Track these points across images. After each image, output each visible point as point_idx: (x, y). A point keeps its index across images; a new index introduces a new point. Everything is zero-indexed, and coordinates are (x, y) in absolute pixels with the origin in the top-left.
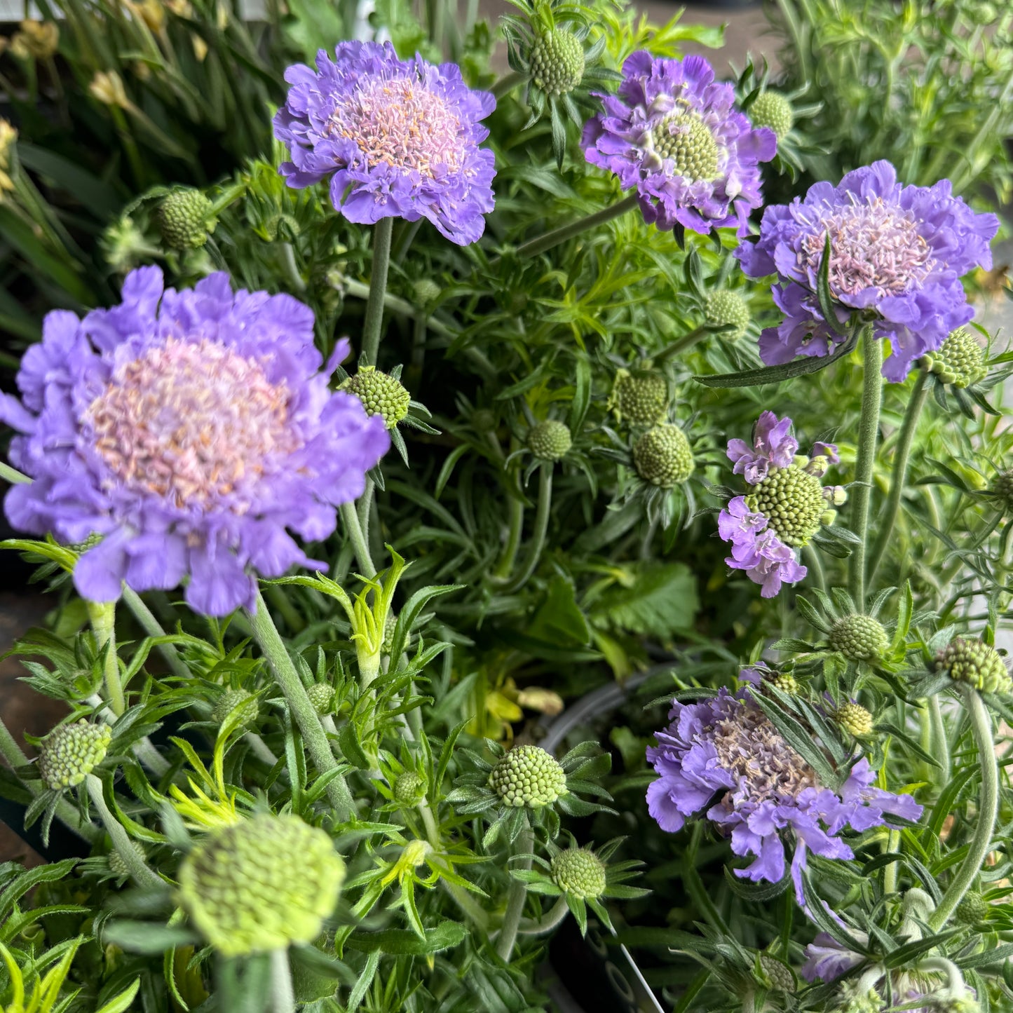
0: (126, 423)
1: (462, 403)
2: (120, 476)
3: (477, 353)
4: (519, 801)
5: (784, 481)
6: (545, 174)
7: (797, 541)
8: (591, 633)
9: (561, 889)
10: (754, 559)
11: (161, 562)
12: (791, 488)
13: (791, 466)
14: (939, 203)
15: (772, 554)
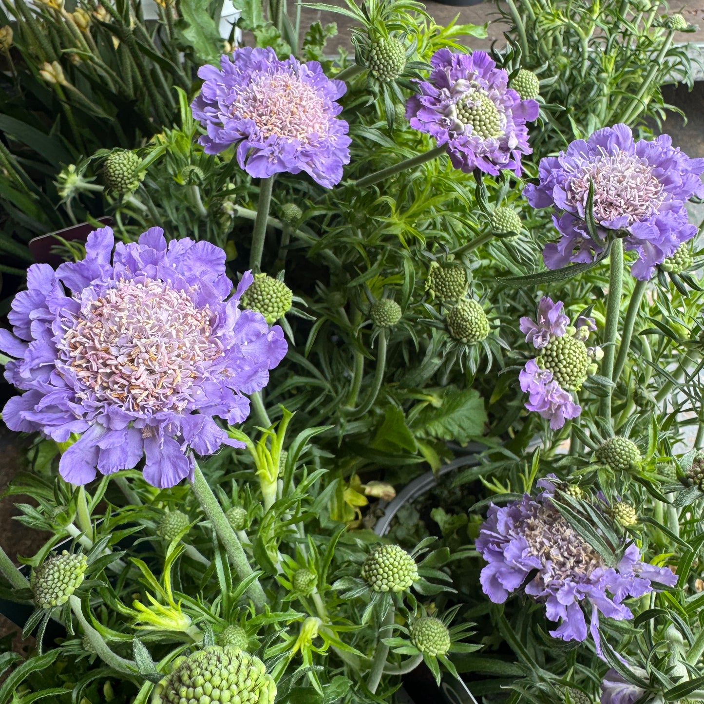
0: (94, 348)
1: (321, 289)
2: (91, 388)
3: (329, 252)
4: (385, 588)
5: (561, 346)
6: (373, 131)
7: (572, 387)
8: (417, 444)
9: (419, 650)
10: (544, 403)
11: (124, 451)
12: (567, 351)
13: (565, 335)
14: (665, 153)
15: (557, 400)
